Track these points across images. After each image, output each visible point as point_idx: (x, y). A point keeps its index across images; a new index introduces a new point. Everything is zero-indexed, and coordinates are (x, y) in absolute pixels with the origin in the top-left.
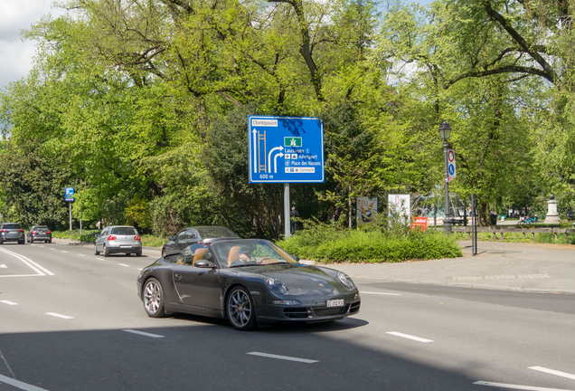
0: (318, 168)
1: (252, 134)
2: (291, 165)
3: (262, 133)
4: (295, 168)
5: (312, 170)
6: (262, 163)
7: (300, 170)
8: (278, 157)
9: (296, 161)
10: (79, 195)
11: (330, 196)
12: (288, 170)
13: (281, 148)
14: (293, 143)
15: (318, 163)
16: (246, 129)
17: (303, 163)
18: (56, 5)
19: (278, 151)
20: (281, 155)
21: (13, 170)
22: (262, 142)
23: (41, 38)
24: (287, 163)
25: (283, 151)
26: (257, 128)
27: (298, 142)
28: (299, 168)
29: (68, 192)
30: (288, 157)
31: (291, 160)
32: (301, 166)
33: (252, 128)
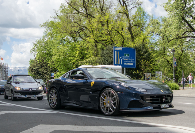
0: (134, 63)
1: (115, 52)
2: (126, 62)
3: (117, 52)
4: (127, 63)
5: (132, 64)
6: (118, 61)
7: (129, 64)
8: (122, 60)
9: (128, 61)
10: (56, 75)
11: (138, 72)
12: (125, 64)
13: (123, 57)
14: (127, 56)
15: (134, 62)
16: (113, 51)
17: (130, 62)
18: (51, 17)
19: (122, 58)
20: (123, 59)
21: (35, 68)
22: (118, 55)
23: (46, 27)
24: (125, 62)
25: (124, 58)
26: (116, 51)
27: (128, 55)
28: (128, 63)
29: (52, 74)
30: (125, 60)
31: (126, 61)
32: (129, 62)
33: (115, 51)
